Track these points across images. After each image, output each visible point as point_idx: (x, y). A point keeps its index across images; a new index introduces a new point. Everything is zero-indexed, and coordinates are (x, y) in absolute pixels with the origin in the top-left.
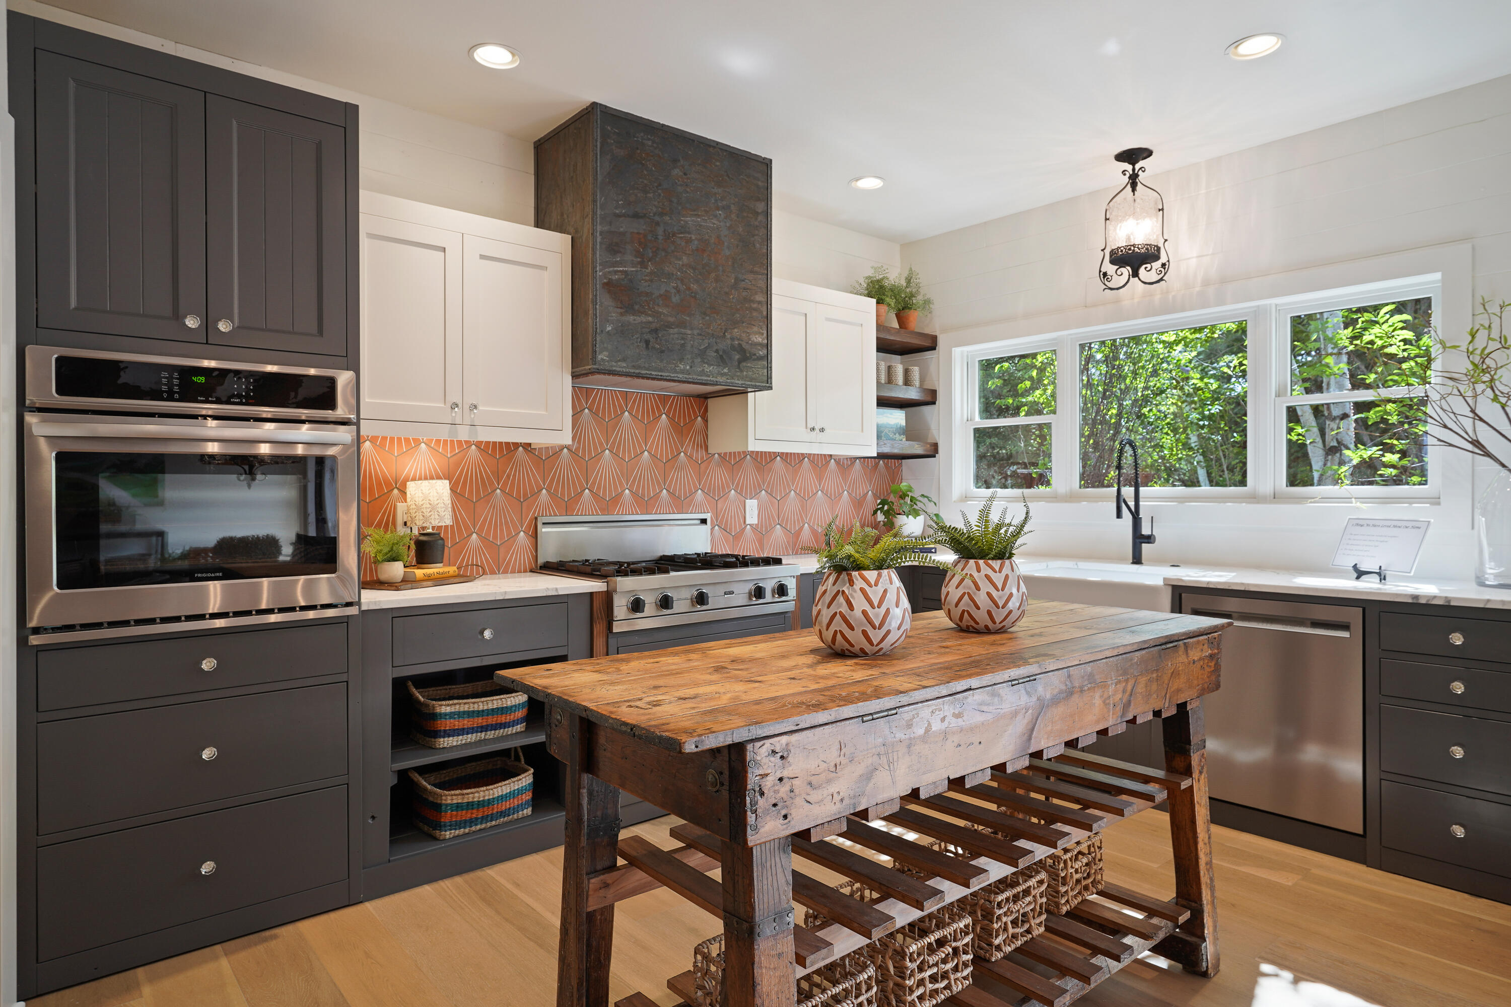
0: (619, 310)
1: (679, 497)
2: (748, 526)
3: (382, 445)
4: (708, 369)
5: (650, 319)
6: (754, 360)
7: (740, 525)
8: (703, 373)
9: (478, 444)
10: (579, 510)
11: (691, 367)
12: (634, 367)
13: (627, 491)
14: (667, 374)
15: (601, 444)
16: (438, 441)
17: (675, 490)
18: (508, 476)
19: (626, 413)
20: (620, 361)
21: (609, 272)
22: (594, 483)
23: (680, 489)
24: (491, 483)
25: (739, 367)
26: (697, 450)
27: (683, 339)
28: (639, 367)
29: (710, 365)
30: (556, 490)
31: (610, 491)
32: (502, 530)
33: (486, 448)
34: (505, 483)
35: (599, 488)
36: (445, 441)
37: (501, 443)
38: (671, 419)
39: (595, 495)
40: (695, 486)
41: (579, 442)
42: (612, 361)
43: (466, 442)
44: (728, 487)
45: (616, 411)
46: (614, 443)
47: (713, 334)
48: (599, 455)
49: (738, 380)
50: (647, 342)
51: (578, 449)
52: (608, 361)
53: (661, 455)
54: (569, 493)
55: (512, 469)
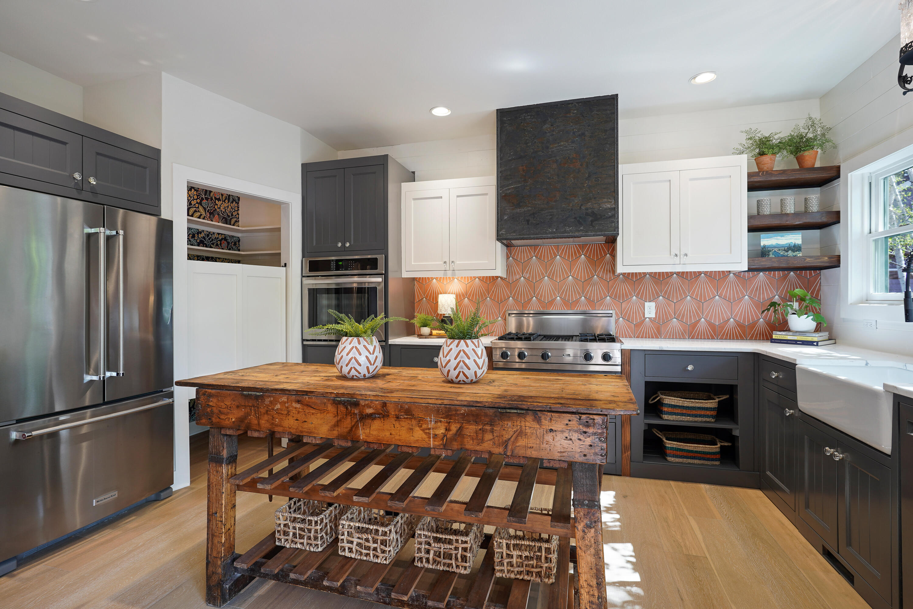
0: (511, 208)
1: (593, 301)
2: (647, 319)
3: (440, 280)
4: (568, 229)
5: (530, 208)
6: (604, 219)
7: (640, 318)
8: (565, 232)
9: (479, 278)
10: (530, 307)
11: (556, 230)
12: (520, 235)
13: (558, 298)
14: (540, 236)
15: (543, 274)
16: (462, 277)
17: (590, 296)
18: (493, 292)
19: (558, 257)
20: (512, 233)
21: (506, 190)
22: (538, 294)
23: (594, 296)
24: (485, 295)
25: (592, 225)
26: (607, 274)
27: (551, 215)
28: (524, 235)
29: (569, 227)
30: (517, 298)
31: (548, 297)
32: (490, 316)
33: (483, 279)
34: (492, 295)
35: (541, 296)
36: (465, 277)
37: (490, 277)
38: (588, 258)
39: (539, 300)
40: (605, 294)
41: (530, 274)
42: (507, 234)
43: (474, 277)
44: (631, 294)
46: (550, 273)
47: (572, 209)
48: (541, 279)
49: (591, 232)
50: (528, 221)
51: (529, 277)
52: (505, 234)
53: (581, 277)
54: (524, 299)
55: (495, 288)
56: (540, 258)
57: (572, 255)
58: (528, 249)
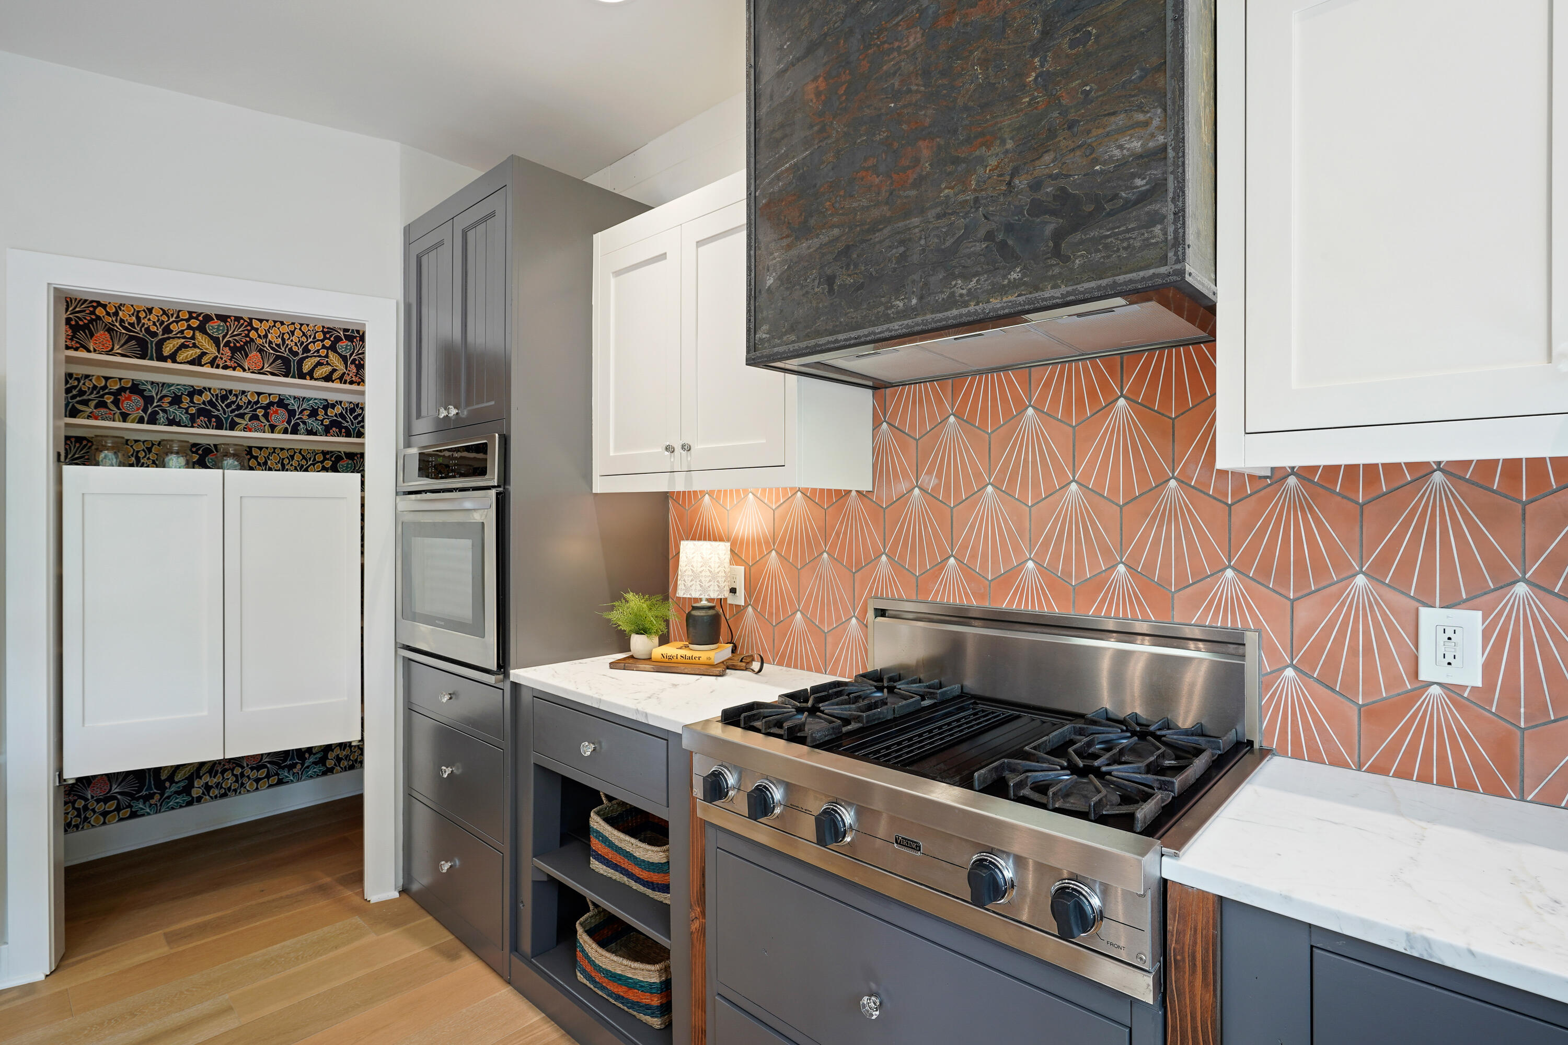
0: (785, 242)
1: (1163, 584)
2: (1435, 690)
3: (718, 497)
4: (960, 287)
5: (836, 231)
6: (1111, 214)
7: (1393, 680)
8: (952, 302)
9: (804, 492)
10: (937, 592)
11: (921, 298)
12: (808, 337)
14: (866, 331)
15: (978, 475)
16: (764, 490)
17: (1150, 564)
18: (838, 534)
19: (1030, 411)
20: (786, 333)
21: (770, 183)
22: (964, 547)
23: (1166, 565)
24: (818, 544)
25: (1057, 252)
27: (902, 242)
28: (819, 334)
29: (966, 278)
30: (902, 557)
31: (995, 562)
32: (829, 611)
33: (814, 496)
34: (834, 545)
35: (973, 556)
36: (771, 489)
38: (1142, 407)
39: (966, 569)
40: (1212, 557)
41: (939, 476)
42: (773, 337)
43: (791, 489)
44: (1340, 563)
45: (1007, 411)
46: (1003, 471)
47: (976, 200)
48: (975, 495)
49: (1055, 287)
50: (830, 280)
51: (937, 488)
52: (769, 340)
53: (1114, 488)
54: (922, 563)
55: (842, 523)
56: (969, 422)
57: (1080, 399)
58: (934, 388)
